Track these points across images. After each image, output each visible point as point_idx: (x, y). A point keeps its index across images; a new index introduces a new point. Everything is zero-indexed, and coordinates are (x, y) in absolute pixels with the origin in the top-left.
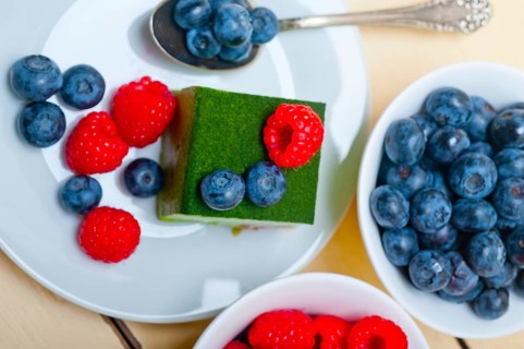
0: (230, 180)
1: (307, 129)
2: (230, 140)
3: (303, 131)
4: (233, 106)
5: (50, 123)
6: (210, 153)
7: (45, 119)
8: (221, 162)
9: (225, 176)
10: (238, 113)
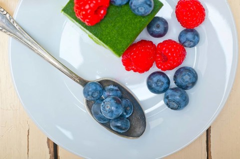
0: (138, 8)
1: (87, 7)
2: (121, 24)
3: (90, 8)
4: (109, 38)
5: (184, 77)
6: (134, 24)
7: (185, 80)
8: (131, 17)
9: (138, 11)
10: (109, 33)
